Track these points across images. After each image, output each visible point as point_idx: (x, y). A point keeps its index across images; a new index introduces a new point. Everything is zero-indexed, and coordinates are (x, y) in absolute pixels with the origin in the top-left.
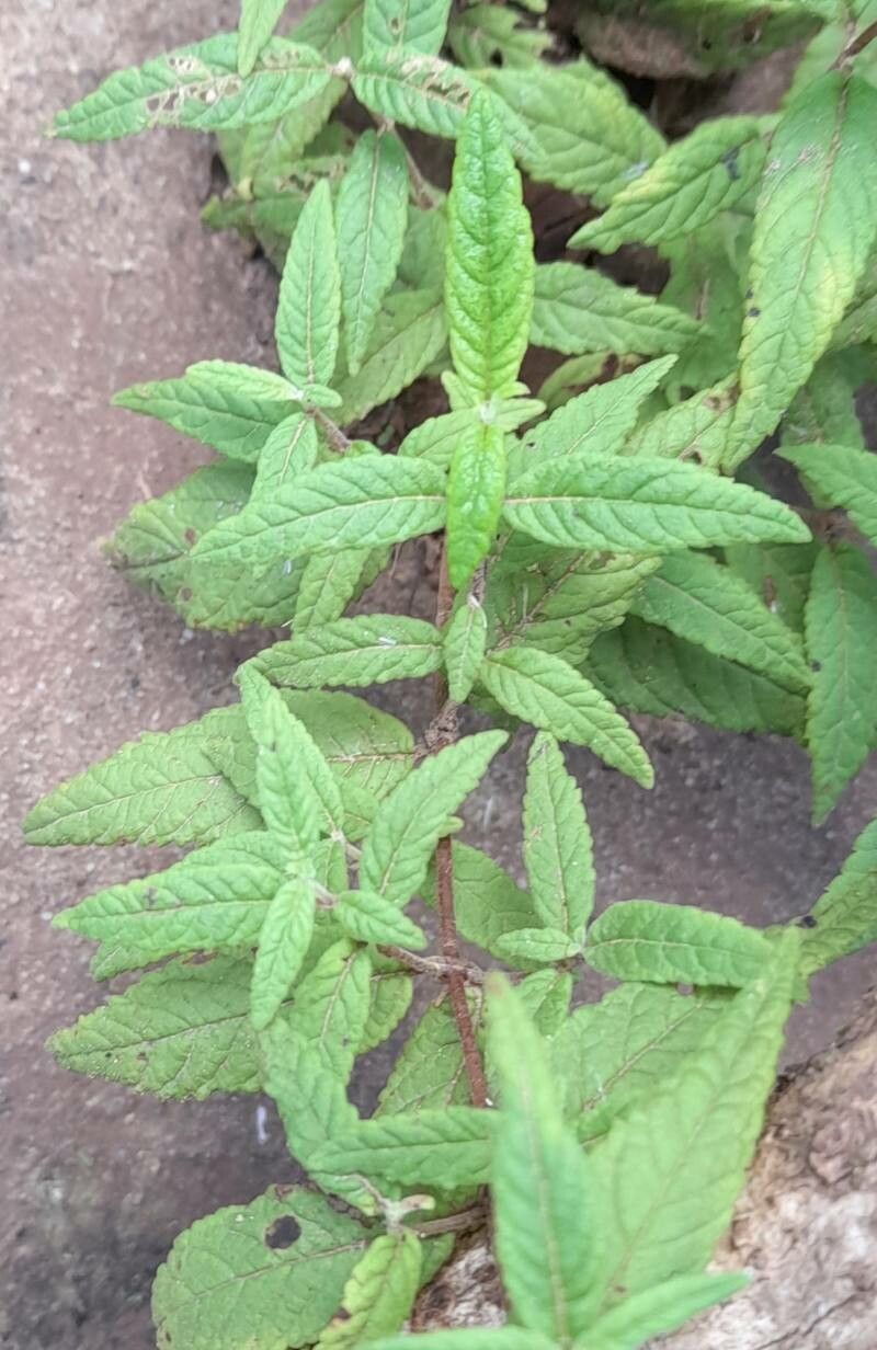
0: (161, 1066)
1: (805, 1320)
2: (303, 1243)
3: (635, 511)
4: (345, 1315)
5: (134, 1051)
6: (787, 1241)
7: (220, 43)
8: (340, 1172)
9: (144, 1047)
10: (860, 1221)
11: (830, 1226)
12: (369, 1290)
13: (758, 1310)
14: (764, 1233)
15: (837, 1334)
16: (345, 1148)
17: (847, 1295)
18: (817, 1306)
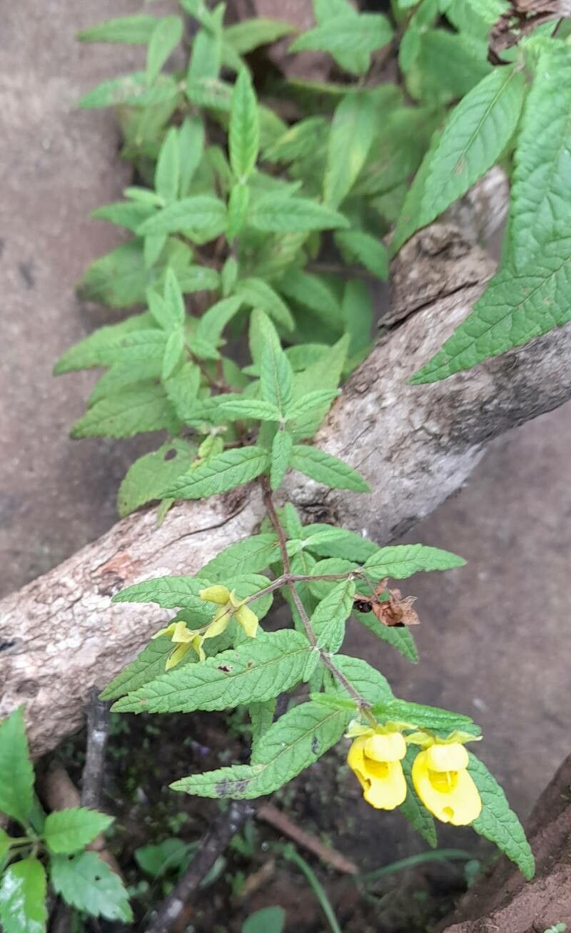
0: (118, 425)
1: (352, 439)
2: (178, 457)
3: (293, 218)
4: (199, 458)
5: (107, 421)
6: (347, 417)
7: (140, 75)
8: (195, 419)
9: (113, 418)
10: (371, 402)
11: (362, 407)
12: (207, 450)
13: (337, 441)
14: (340, 417)
15: (363, 441)
16: (198, 410)
17: (367, 426)
18: (357, 433)
